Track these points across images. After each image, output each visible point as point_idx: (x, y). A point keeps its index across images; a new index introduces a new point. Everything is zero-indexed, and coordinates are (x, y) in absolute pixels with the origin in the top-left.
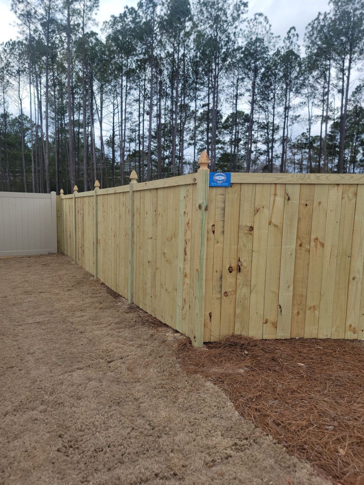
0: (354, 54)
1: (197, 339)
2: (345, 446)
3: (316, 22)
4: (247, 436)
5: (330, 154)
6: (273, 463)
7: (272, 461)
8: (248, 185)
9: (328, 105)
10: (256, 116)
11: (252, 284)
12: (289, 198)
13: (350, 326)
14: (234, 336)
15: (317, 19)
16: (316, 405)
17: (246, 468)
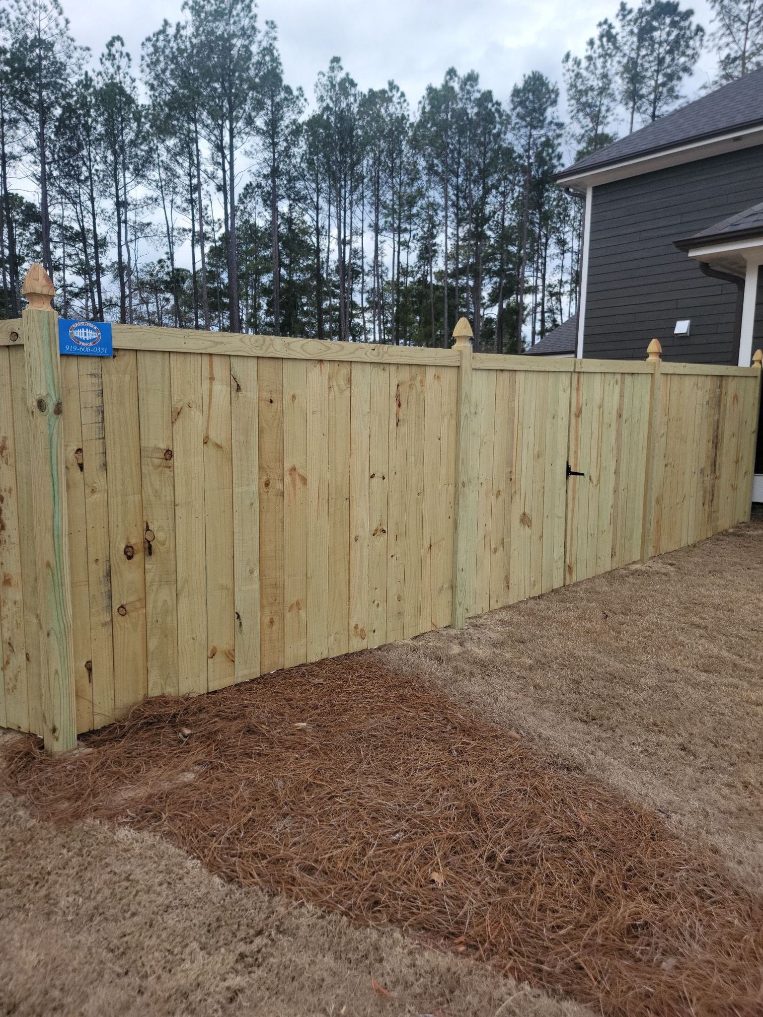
0: (237, 122)
1: (60, 733)
2: (438, 864)
3: (161, 37)
4: (261, 924)
5: (214, 307)
6: (332, 963)
7: (329, 959)
8: (153, 354)
9: (200, 210)
10: (55, 211)
11: (179, 579)
12: (238, 385)
13: (356, 626)
14: (149, 702)
15: (163, 31)
16: (361, 801)
17: (283, 1001)
